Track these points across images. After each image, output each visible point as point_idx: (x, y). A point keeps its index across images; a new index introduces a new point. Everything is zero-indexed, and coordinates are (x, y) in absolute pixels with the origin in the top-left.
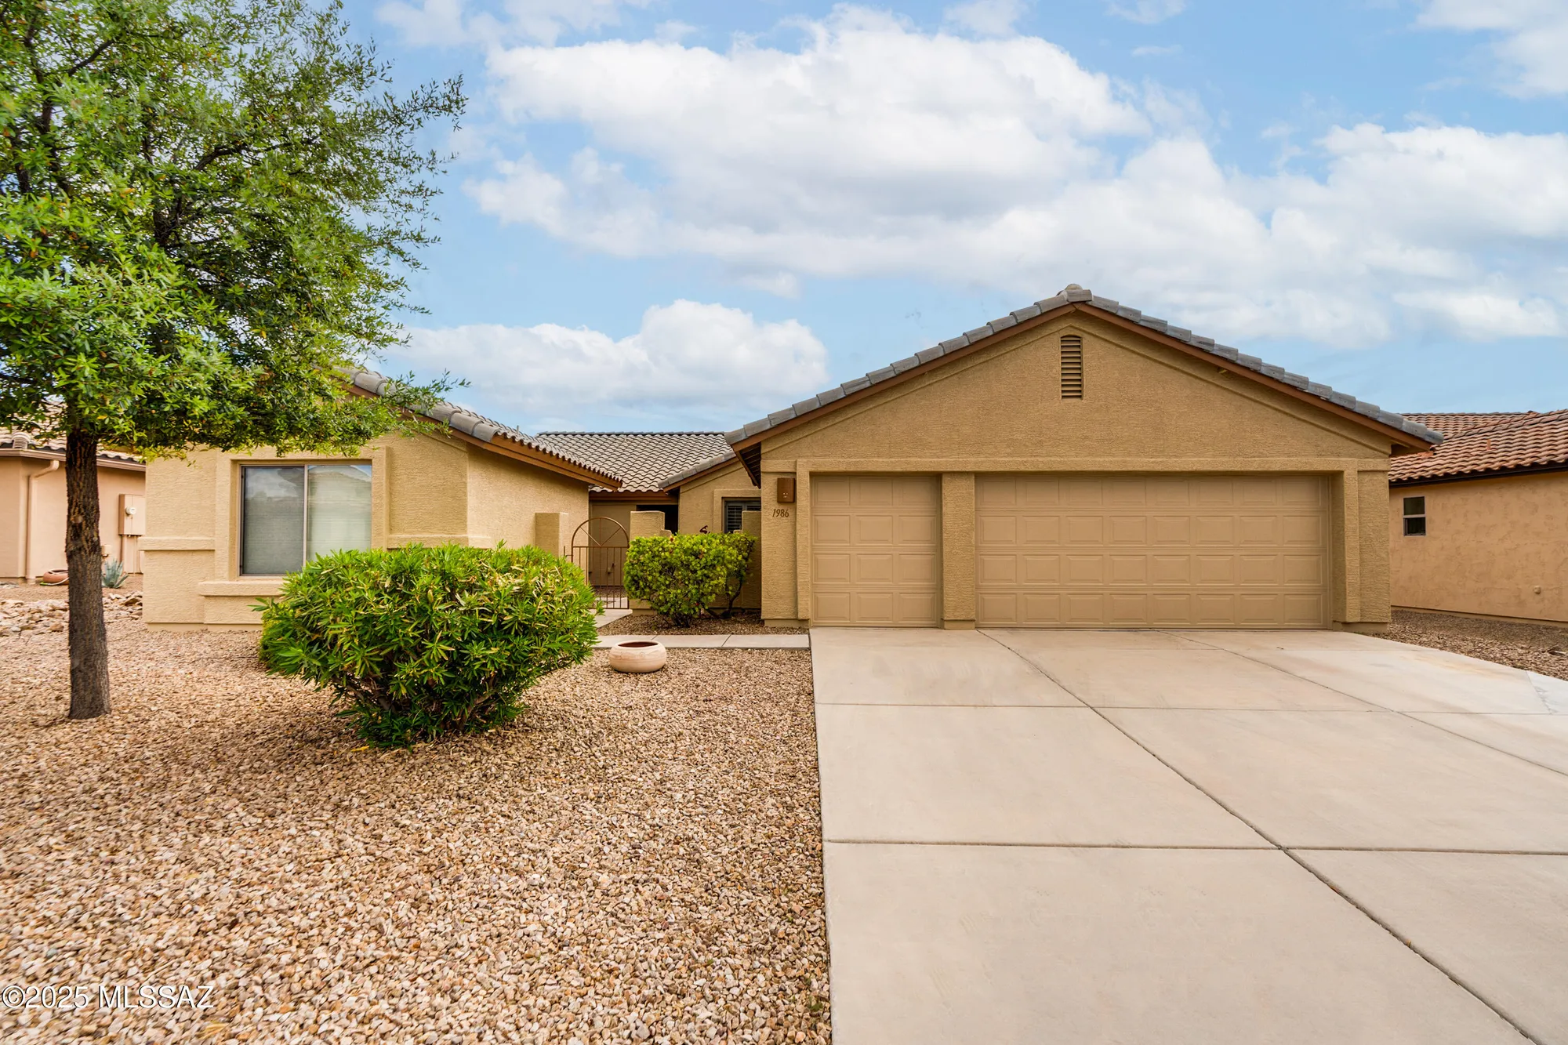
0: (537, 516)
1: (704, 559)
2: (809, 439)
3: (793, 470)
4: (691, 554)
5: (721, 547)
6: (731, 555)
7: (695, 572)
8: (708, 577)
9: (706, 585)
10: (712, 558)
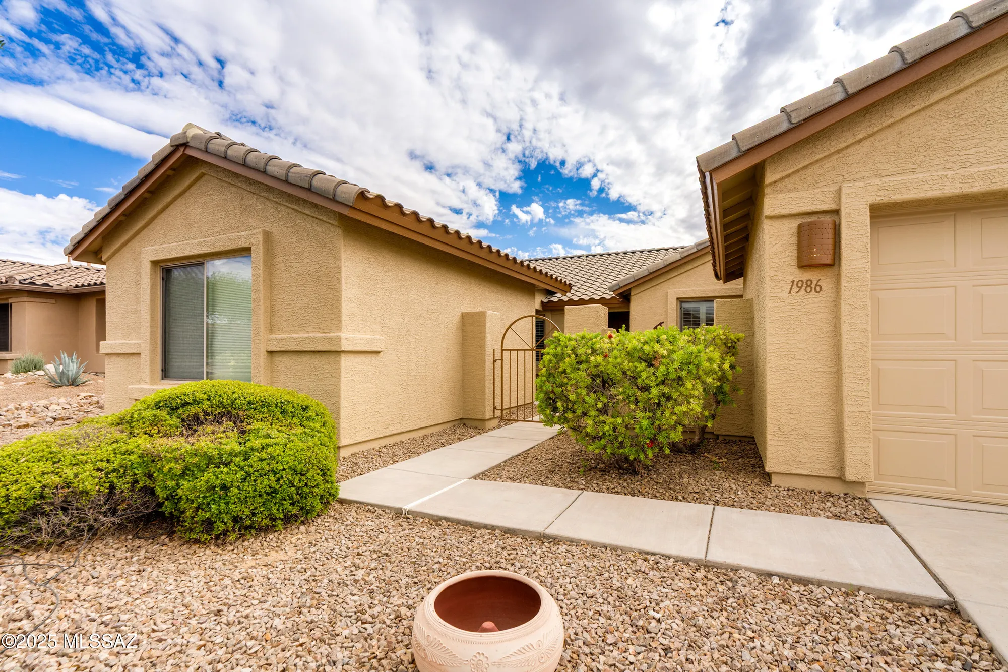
0: (464, 316)
1: (662, 368)
2: (866, 145)
3: (833, 207)
4: (640, 360)
5: (694, 349)
6: (710, 360)
7: (646, 389)
8: (669, 398)
9: (667, 414)
10: (677, 365)
